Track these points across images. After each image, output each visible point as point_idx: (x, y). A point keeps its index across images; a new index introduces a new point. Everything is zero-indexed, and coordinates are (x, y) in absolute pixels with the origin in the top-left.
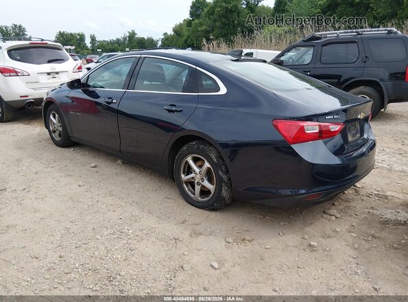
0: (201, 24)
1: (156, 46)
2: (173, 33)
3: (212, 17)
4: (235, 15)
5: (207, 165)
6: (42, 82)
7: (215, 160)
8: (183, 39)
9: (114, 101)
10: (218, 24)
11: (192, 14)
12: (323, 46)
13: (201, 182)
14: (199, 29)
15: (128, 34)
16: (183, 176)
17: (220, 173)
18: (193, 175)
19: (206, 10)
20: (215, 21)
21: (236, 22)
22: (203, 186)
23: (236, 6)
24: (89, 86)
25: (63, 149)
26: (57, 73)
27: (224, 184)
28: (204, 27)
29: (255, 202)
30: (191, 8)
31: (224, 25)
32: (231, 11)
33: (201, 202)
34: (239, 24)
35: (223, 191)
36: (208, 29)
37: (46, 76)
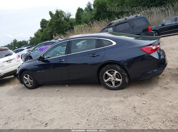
0: (47, 30)
1: (27, 43)
2: (34, 36)
3: (51, 26)
4: (61, 24)
5: (116, 72)
6: (6, 65)
7: (120, 69)
8: (41, 38)
9: (63, 60)
10: (55, 29)
11: (41, 27)
12: (115, 26)
13: (114, 80)
14: (47, 32)
15: (13, 41)
16: (105, 80)
17: (123, 73)
18: (110, 78)
19: (48, 24)
20: (53, 28)
21: (62, 27)
22: (115, 81)
23: (61, 20)
24: (44, 58)
25: (34, 89)
26: (11, 60)
27: (126, 77)
28: (49, 31)
29: (140, 80)
30: (41, 24)
31: (58, 29)
32: (59, 23)
33: (117, 87)
34: (64, 27)
35: (126, 80)
36: (51, 31)
37: (6, 62)
